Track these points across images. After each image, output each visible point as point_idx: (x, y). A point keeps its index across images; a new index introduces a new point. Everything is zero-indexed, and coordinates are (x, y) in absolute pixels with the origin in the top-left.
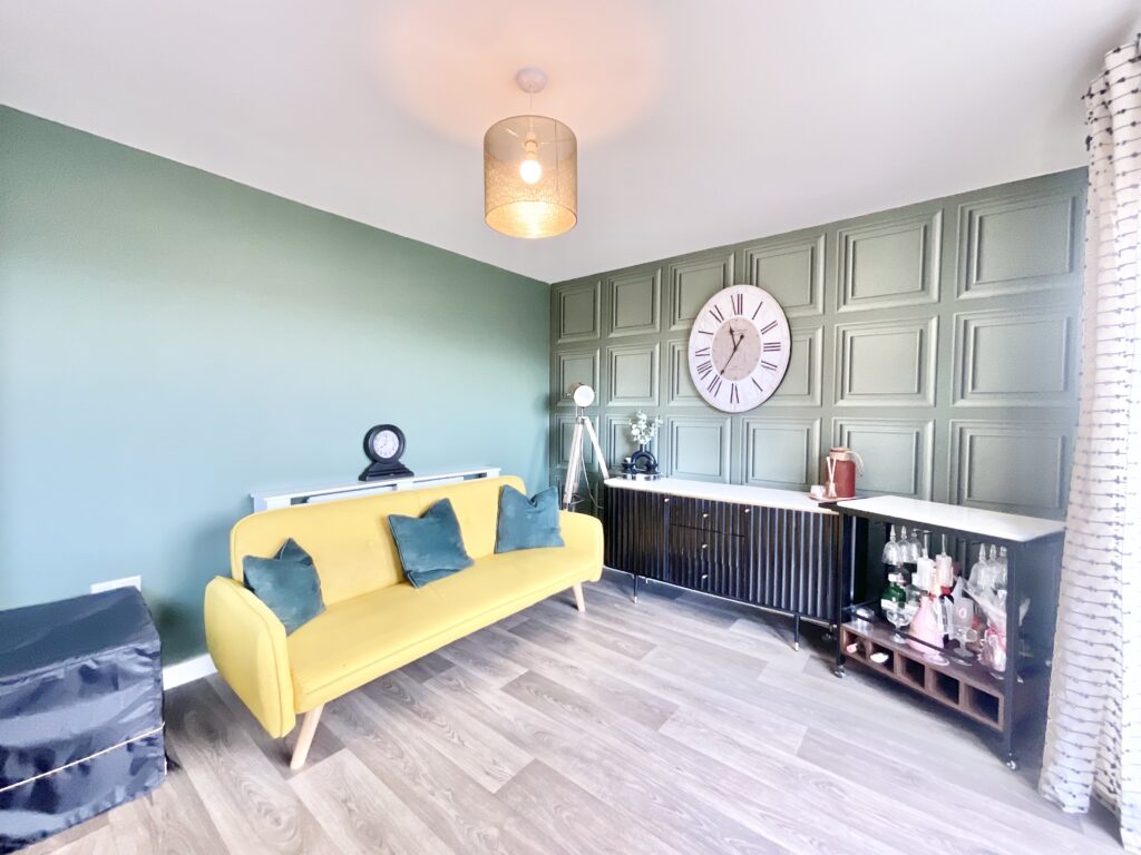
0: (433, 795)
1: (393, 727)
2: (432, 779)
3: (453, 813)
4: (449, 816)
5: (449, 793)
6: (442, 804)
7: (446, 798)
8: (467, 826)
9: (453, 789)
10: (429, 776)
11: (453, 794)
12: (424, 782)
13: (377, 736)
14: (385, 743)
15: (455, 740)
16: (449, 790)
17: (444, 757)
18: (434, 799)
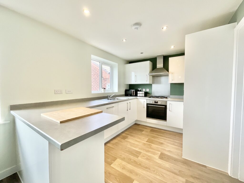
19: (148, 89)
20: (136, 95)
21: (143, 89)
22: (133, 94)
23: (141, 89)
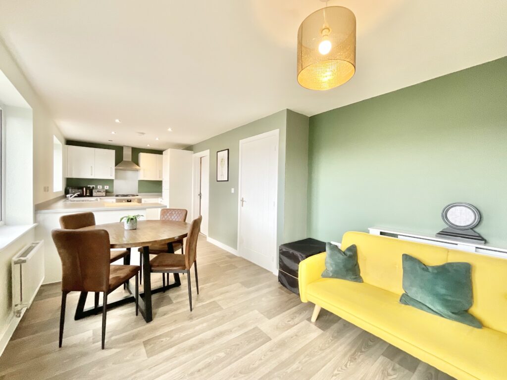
0: (299, 363)
1: (341, 345)
2: (308, 362)
3: (289, 371)
4: (288, 369)
5: (300, 369)
6: (295, 366)
7: (298, 368)
8: (282, 376)
9: (303, 371)
10: (310, 361)
11: (300, 371)
12: (307, 359)
13: (332, 340)
14: (328, 344)
15: (336, 372)
16: (302, 369)
17: (323, 366)
18: (297, 363)
19: (108, 187)
20: (91, 195)
21: (99, 186)
22: (86, 193)
23: (94, 186)
